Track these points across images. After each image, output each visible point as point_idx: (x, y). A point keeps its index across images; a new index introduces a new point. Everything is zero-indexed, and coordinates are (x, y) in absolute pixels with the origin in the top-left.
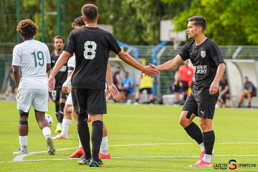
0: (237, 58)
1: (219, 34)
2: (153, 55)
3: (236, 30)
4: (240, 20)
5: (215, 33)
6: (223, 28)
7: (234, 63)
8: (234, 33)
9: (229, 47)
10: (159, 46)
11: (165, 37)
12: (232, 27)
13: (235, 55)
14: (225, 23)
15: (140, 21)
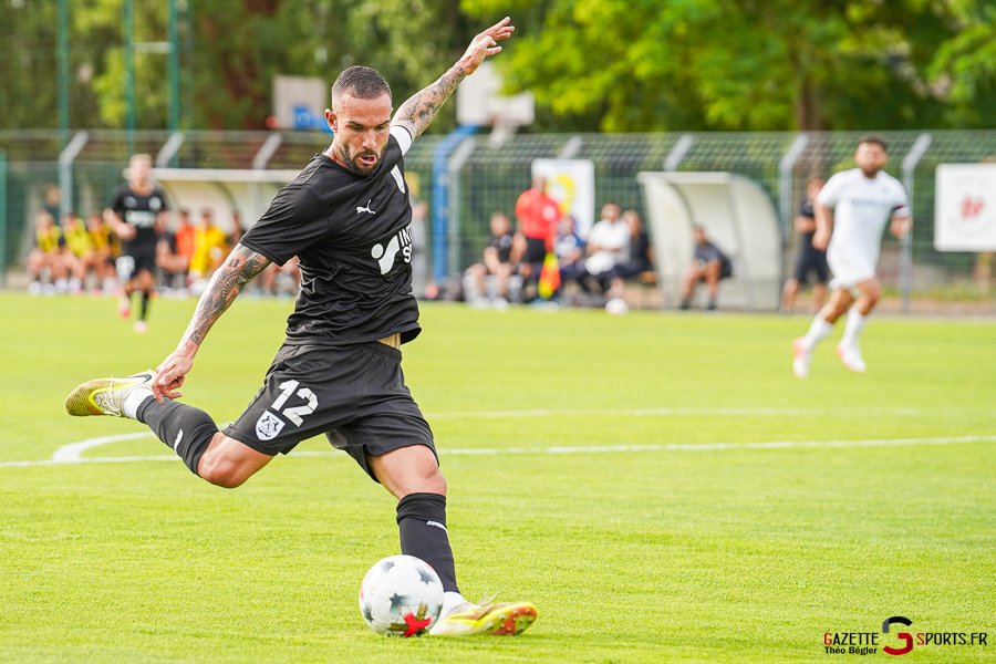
0: (681, 168)
1: (629, 102)
2: (438, 163)
3: (675, 90)
4: (686, 60)
5: (617, 97)
6: (638, 84)
7: (674, 186)
8: (669, 98)
9: (657, 138)
10: (455, 136)
11: (471, 111)
12: (665, 80)
13: (673, 159)
14: (643, 70)
15: (402, 65)
